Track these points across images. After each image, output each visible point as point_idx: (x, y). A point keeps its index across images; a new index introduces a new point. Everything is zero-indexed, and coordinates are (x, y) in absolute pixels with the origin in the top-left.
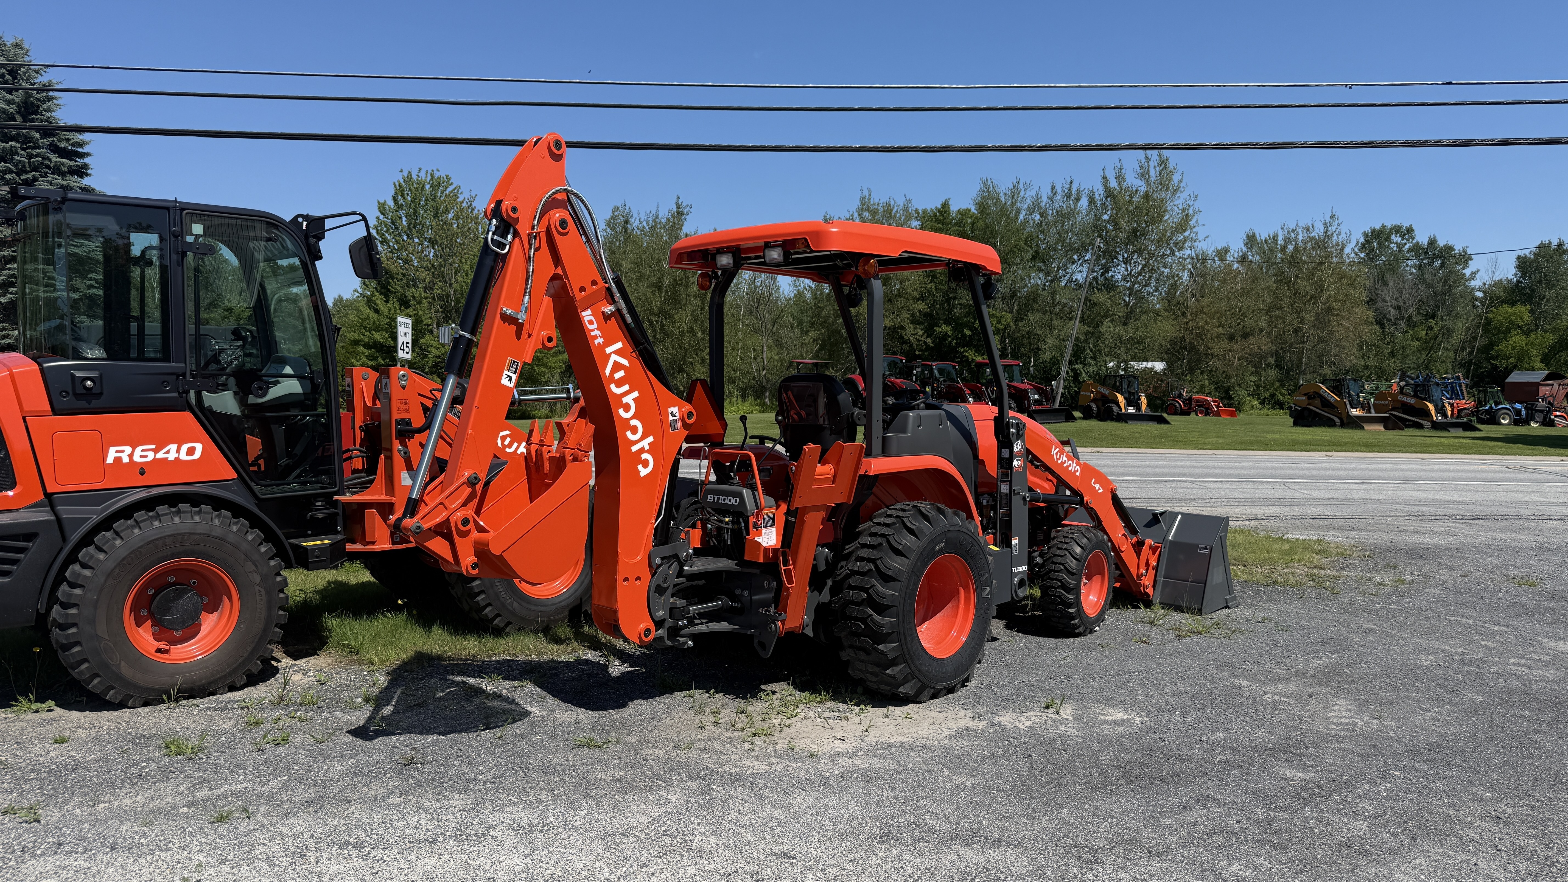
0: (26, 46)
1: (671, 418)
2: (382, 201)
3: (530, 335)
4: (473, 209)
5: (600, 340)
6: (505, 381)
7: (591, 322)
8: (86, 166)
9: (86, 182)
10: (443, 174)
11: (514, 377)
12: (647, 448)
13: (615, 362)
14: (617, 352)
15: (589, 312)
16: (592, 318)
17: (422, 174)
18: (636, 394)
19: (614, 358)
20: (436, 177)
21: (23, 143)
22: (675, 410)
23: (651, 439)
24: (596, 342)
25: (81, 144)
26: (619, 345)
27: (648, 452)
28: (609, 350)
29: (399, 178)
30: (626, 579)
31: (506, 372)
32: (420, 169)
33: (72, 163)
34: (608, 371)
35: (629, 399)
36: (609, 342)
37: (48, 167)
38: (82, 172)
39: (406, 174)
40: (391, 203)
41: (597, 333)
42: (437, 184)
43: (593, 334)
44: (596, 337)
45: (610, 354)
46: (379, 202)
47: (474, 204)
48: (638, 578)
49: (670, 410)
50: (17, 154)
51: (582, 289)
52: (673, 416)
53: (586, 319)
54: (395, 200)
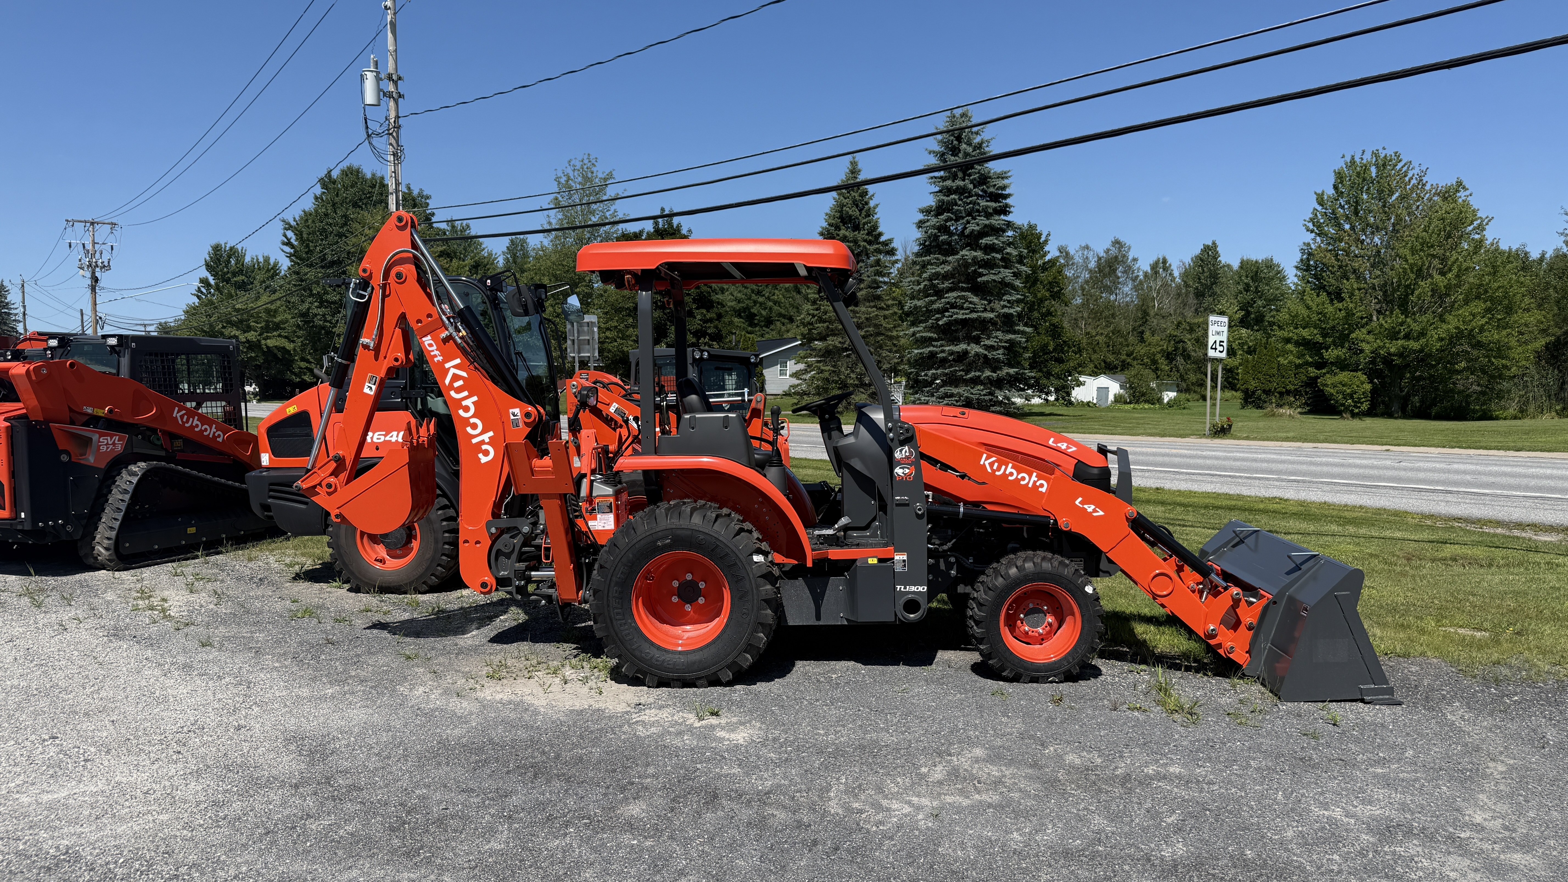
0: (969, 115)
1: (512, 417)
2: (1320, 192)
3: (385, 358)
4: (1424, 185)
5: (440, 358)
6: (366, 390)
7: (430, 345)
8: (1007, 206)
9: (1009, 218)
10: (1390, 152)
11: (374, 387)
12: (487, 440)
13: (454, 374)
14: (456, 367)
15: (429, 337)
16: (431, 342)
17: (1367, 157)
18: (475, 398)
19: (453, 371)
20: (1382, 156)
21: (961, 194)
22: (517, 411)
23: (491, 434)
24: (436, 359)
25: (1004, 188)
26: (458, 361)
27: (487, 443)
28: (447, 365)
29: (1340, 164)
30: (466, 541)
31: (367, 384)
32: (1364, 152)
33: (998, 204)
34: (447, 381)
35: (468, 402)
36: (447, 359)
37: (978, 211)
38: (1004, 210)
39: (1348, 159)
40: (1331, 191)
41: (437, 353)
42: (1383, 164)
43: (432, 354)
44: (435, 356)
45: (449, 368)
46: (1316, 193)
47: (1425, 179)
48: (478, 542)
49: (511, 411)
50: (956, 204)
51: (419, 321)
52: (514, 415)
53: (426, 343)
54: (1335, 187)
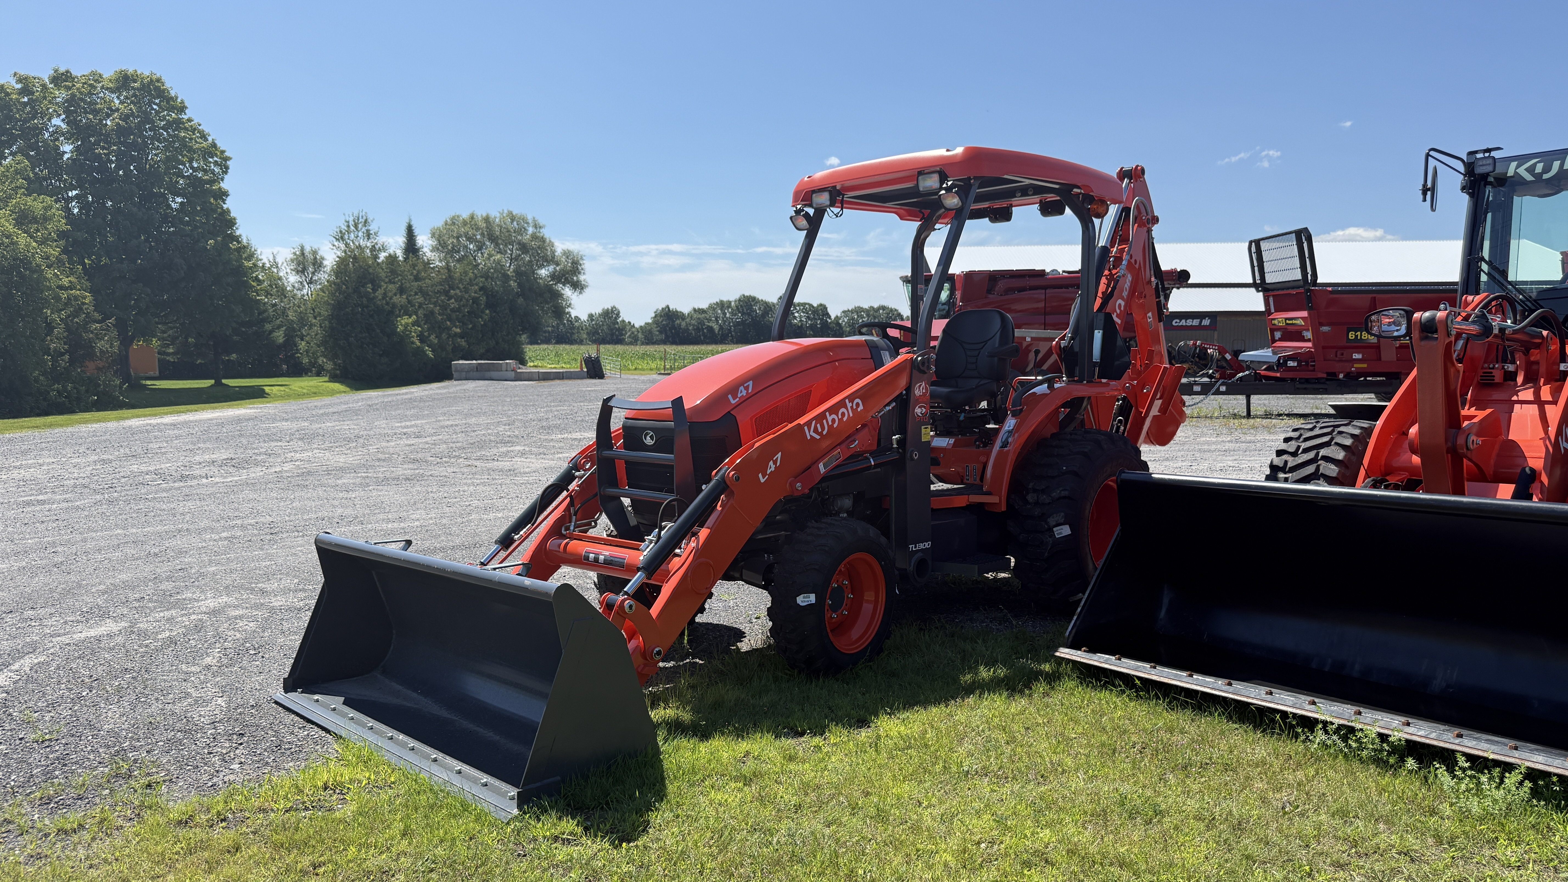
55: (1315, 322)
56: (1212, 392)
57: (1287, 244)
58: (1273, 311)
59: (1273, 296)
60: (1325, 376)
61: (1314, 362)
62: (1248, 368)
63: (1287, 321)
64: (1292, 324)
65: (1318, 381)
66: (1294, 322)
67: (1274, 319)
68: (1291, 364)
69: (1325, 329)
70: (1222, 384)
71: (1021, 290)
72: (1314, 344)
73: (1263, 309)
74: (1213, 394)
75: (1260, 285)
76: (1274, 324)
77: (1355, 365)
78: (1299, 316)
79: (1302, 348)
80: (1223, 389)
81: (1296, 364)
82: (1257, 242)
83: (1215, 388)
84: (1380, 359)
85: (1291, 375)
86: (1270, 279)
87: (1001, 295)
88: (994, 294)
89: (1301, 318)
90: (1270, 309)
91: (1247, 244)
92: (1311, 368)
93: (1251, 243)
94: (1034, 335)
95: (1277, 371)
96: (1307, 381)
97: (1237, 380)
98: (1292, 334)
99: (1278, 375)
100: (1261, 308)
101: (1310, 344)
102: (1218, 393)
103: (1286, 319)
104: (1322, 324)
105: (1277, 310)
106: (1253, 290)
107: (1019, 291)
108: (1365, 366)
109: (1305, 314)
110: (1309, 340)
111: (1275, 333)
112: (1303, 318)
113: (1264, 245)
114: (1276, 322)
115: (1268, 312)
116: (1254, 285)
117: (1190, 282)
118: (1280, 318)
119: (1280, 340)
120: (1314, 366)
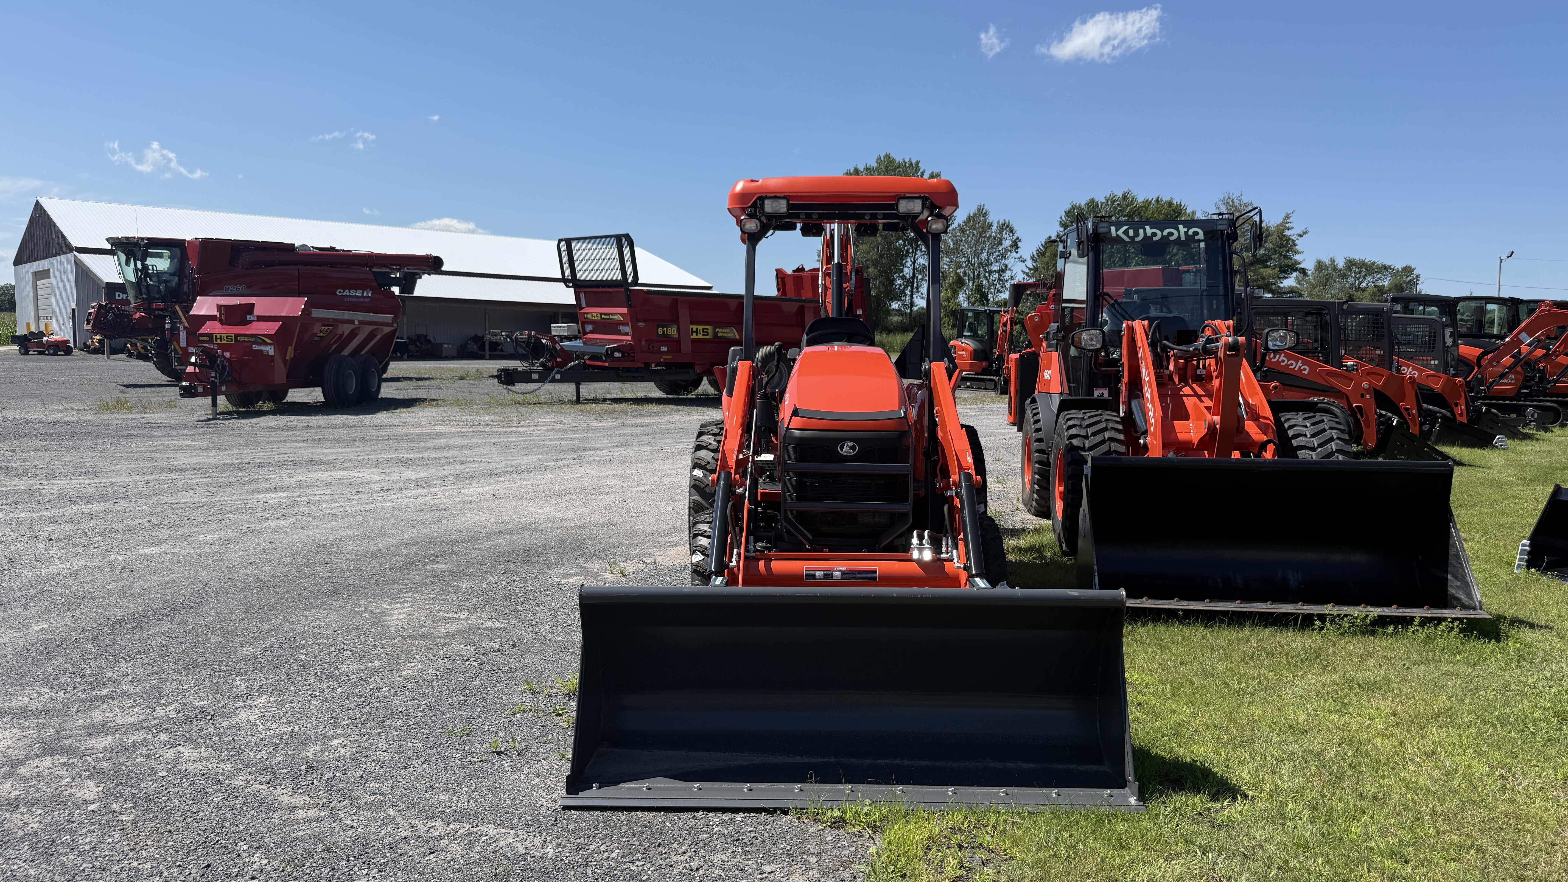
55: (634, 317)
56: (549, 379)
57: (602, 247)
58: (584, 305)
59: (585, 292)
60: (643, 365)
61: (633, 353)
62: (578, 358)
63: (603, 316)
64: (609, 319)
65: (637, 370)
66: (611, 317)
67: (587, 313)
68: (617, 355)
69: (641, 324)
70: (558, 372)
71: (269, 264)
72: (633, 339)
73: (574, 303)
74: (549, 382)
75: (572, 281)
76: (587, 318)
77: (664, 357)
78: (618, 313)
79: (624, 340)
80: (558, 377)
81: (620, 355)
82: (568, 242)
83: (552, 376)
84: (680, 352)
85: (615, 364)
86: (580, 276)
87: (247, 269)
88: (238, 266)
89: (619, 314)
90: (581, 304)
91: (556, 243)
92: (632, 359)
93: (560, 241)
94: (360, 318)
95: (605, 361)
96: (629, 370)
97: (569, 369)
98: (607, 326)
99: (607, 364)
100: (572, 301)
101: (629, 338)
102: (554, 381)
103: (601, 314)
104: (638, 320)
105: (589, 305)
106: (562, 284)
107: (267, 266)
108: (670, 357)
109: (624, 310)
110: (627, 334)
111: (586, 326)
112: (621, 314)
113: (575, 246)
114: (589, 316)
115: (578, 305)
116: (564, 280)
117: (443, 269)
118: (594, 313)
119: (591, 332)
120: (634, 357)
